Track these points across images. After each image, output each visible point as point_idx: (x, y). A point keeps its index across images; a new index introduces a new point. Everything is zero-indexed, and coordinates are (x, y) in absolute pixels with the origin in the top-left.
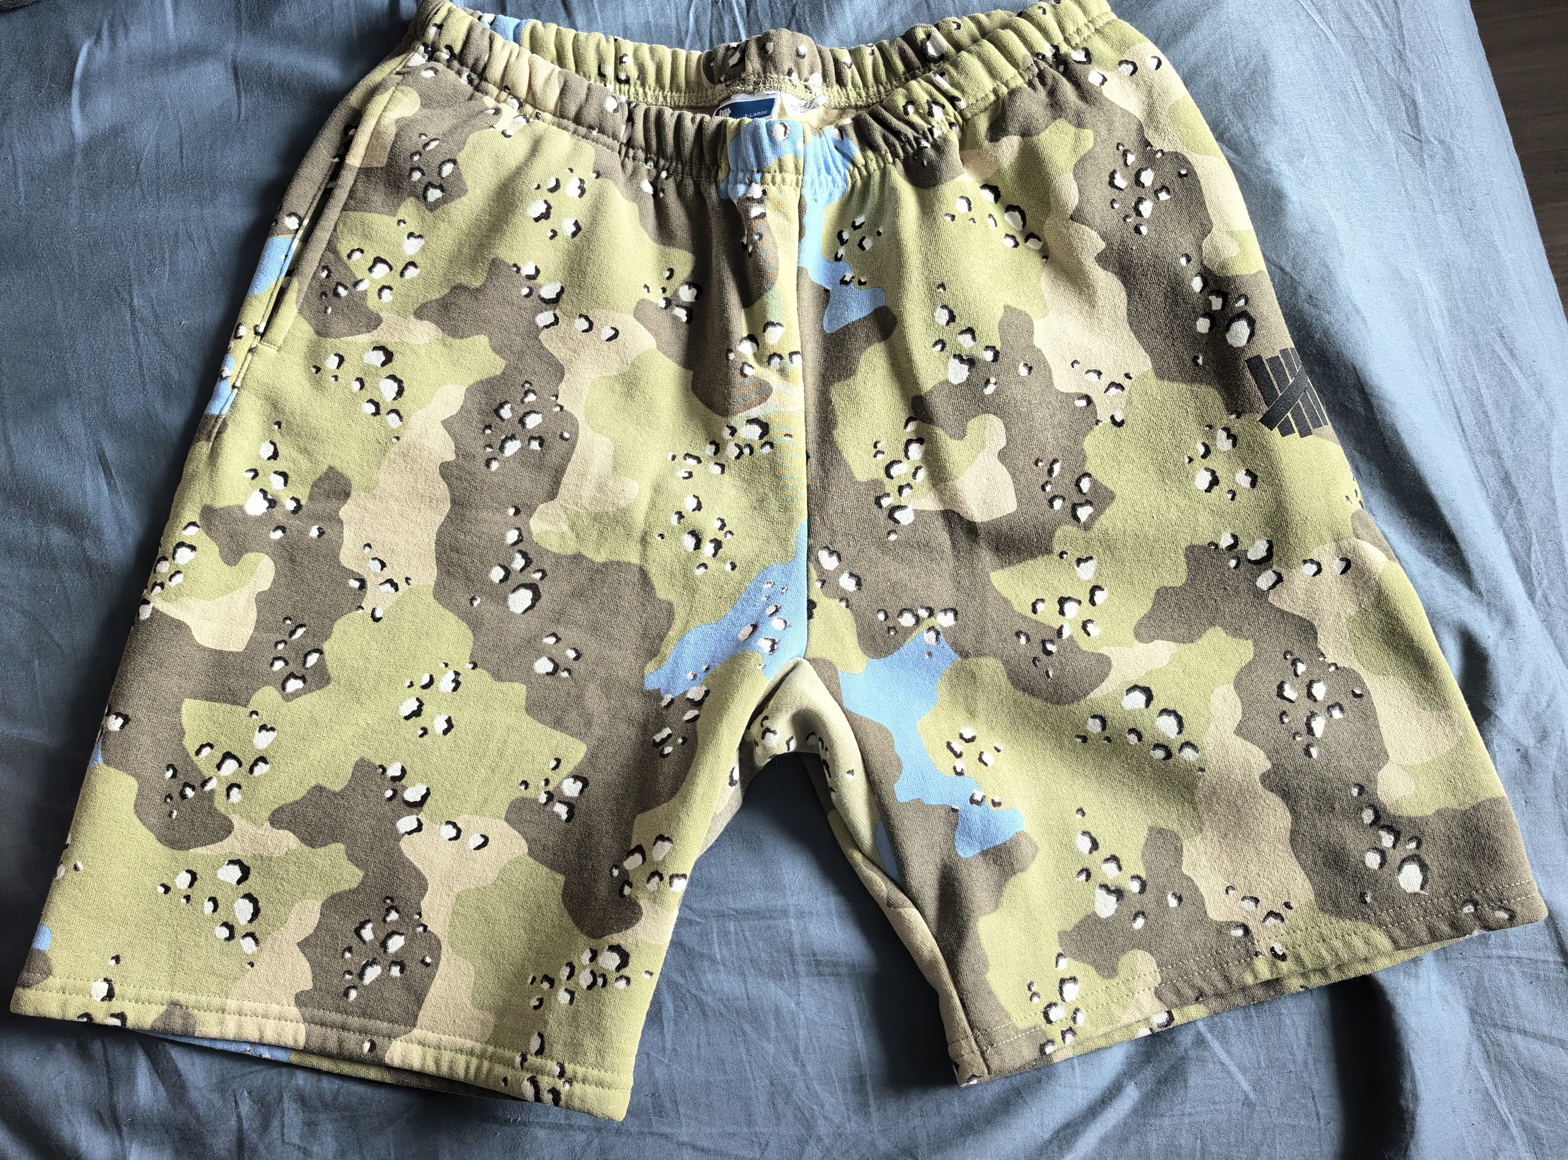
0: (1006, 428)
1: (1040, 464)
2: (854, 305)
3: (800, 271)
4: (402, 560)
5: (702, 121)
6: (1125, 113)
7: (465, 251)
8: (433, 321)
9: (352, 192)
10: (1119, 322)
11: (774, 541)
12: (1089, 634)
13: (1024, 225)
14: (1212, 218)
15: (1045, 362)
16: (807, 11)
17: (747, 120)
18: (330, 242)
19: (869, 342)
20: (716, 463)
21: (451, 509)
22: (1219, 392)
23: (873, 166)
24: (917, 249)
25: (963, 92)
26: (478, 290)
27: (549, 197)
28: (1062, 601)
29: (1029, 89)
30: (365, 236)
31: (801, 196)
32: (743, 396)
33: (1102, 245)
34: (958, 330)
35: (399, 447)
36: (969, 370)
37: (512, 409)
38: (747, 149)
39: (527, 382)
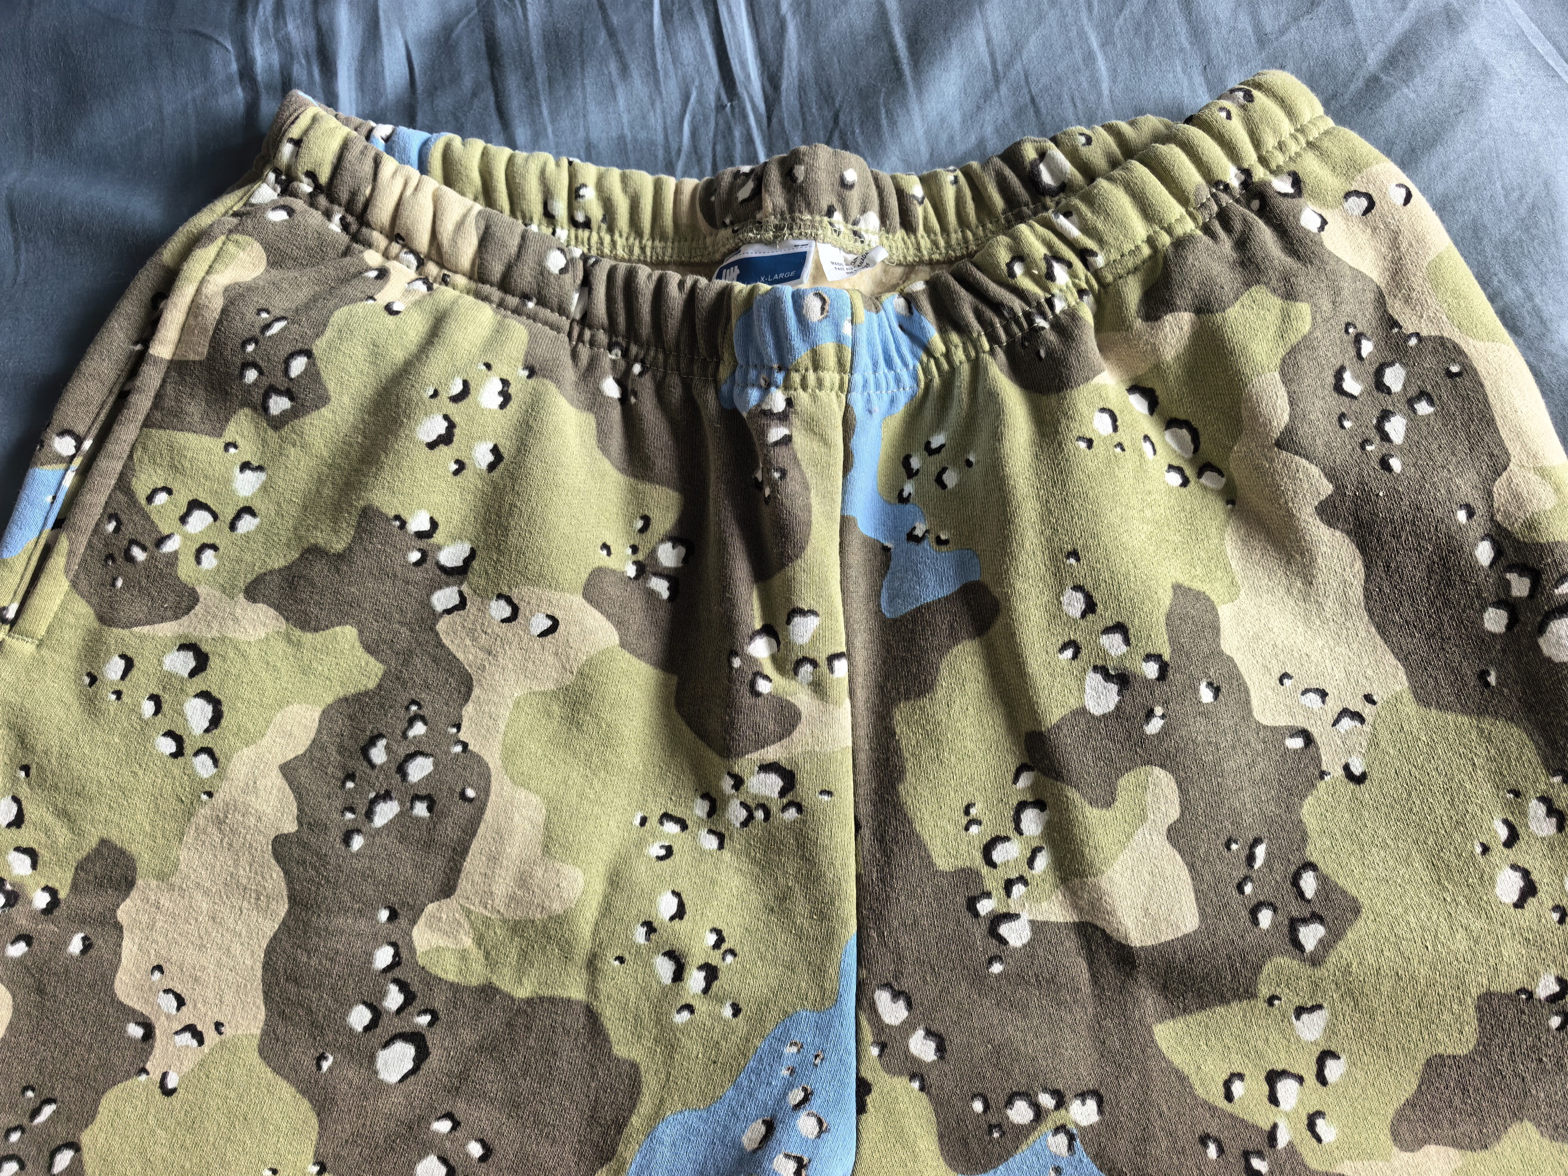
0: (1180, 787)
1: (1234, 847)
2: (930, 579)
3: (845, 523)
4: (210, 995)
5: (695, 284)
6: (1358, 275)
7: (326, 492)
8: (271, 605)
9: (159, 397)
10: (1352, 610)
11: (801, 967)
12: (1319, 1140)
13: (1196, 450)
14: (1507, 444)
15: (1239, 677)
16: (856, 117)
17: (764, 287)
18: (122, 475)
19: (955, 639)
20: (711, 831)
21: (289, 913)
22: (1530, 736)
23: (959, 355)
24: (1032, 492)
25: (1101, 242)
26: (340, 556)
27: (453, 410)
28: (1273, 1077)
29: (1206, 239)
30: (175, 468)
31: (847, 406)
32: (754, 727)
33: (1327, 488)
34: (1101, 626)
35: (213, 809)
36: (1120, 693)
37: (387, 748)
38: (763, 335)
39: (414, 702)
